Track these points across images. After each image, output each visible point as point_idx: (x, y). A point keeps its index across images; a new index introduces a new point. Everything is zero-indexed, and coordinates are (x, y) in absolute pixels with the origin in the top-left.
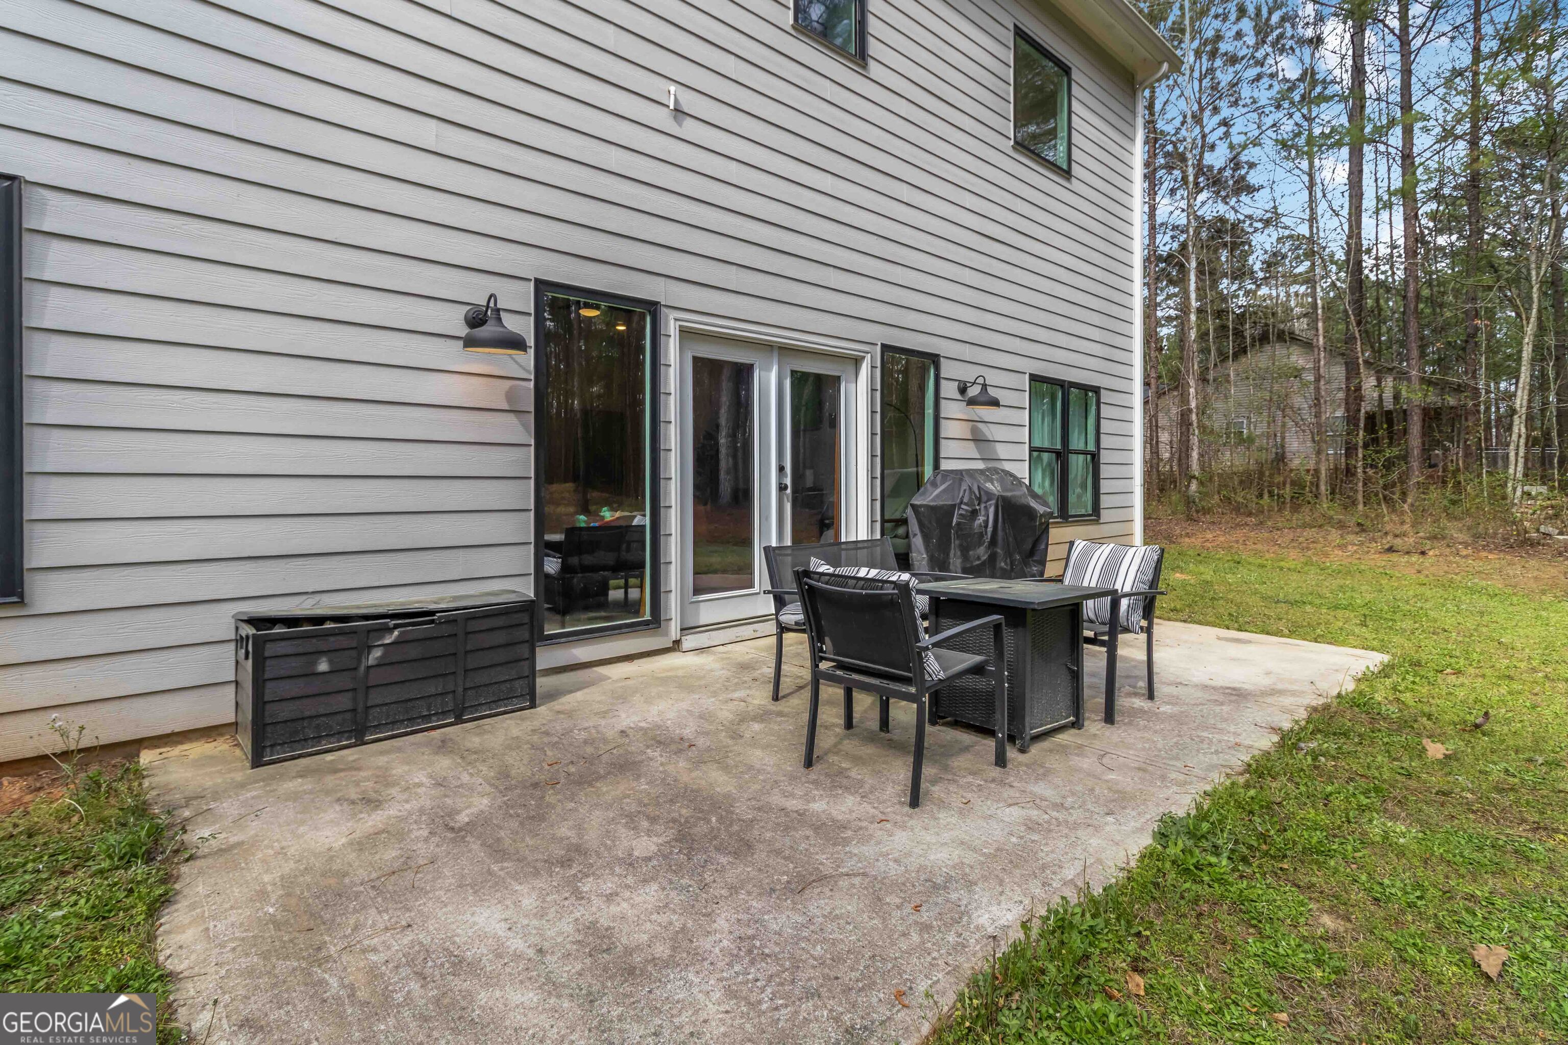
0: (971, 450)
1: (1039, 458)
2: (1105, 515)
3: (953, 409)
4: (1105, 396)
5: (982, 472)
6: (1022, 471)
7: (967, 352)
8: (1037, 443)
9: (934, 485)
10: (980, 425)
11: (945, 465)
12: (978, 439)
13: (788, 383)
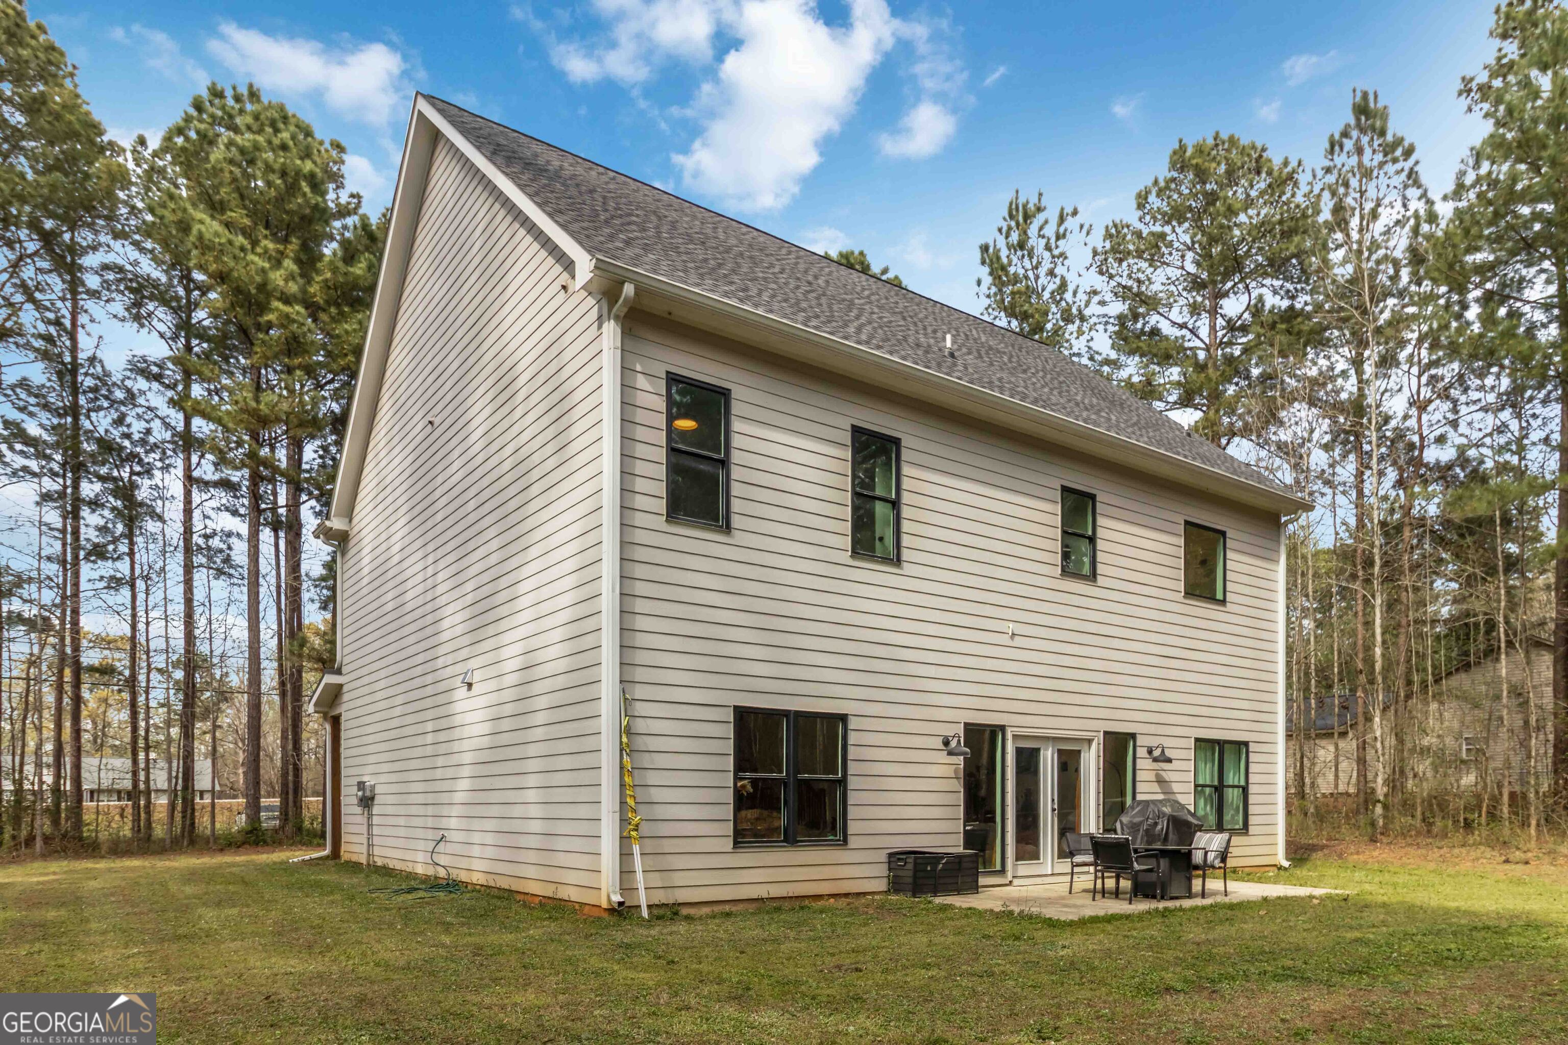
0: (1156, 787)
1: (1203, 792)
2: (1252, 830)
3: (1144, 763)
4: (1252, 747)
5: (1160, 801)
6: (1188, 800)
7: (1152, 729)
8: (1201, 782)
9: (1132, 808)
10: (1161, 772)
11: (1139, 797)
12: (1160, 781)
13: (1056, 756)
